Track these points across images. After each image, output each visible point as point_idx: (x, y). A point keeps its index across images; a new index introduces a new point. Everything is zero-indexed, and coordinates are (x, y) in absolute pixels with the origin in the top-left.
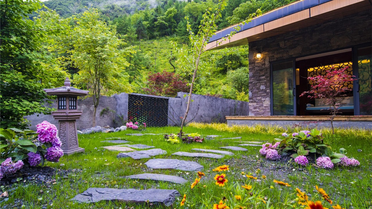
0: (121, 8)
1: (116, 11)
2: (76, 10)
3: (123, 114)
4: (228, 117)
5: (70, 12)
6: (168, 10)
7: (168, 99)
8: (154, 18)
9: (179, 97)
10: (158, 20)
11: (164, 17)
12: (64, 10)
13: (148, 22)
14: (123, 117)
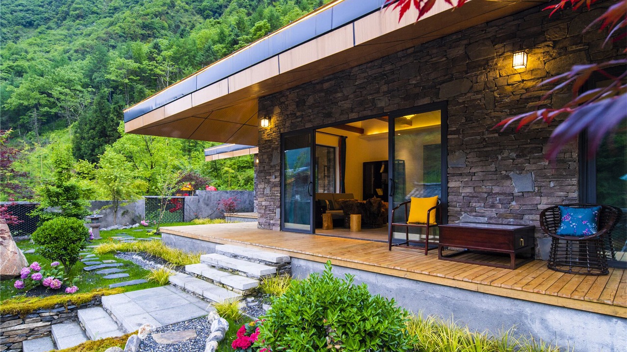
0: (187, 6)
1: (178, 12)
2: (109, 8)
3: (140, 214)
4: (226, 214)
5: (98, 11)
6: (257, 25)
7: (184, 199)
8: (234, 39)
9: (197, 195)
10: (240, 42)
11: (248, 37)
12: (88, 8)
13: (223, 45)
14: (140, 216)
